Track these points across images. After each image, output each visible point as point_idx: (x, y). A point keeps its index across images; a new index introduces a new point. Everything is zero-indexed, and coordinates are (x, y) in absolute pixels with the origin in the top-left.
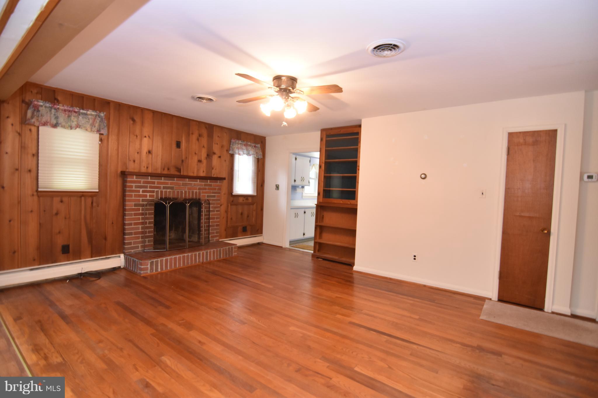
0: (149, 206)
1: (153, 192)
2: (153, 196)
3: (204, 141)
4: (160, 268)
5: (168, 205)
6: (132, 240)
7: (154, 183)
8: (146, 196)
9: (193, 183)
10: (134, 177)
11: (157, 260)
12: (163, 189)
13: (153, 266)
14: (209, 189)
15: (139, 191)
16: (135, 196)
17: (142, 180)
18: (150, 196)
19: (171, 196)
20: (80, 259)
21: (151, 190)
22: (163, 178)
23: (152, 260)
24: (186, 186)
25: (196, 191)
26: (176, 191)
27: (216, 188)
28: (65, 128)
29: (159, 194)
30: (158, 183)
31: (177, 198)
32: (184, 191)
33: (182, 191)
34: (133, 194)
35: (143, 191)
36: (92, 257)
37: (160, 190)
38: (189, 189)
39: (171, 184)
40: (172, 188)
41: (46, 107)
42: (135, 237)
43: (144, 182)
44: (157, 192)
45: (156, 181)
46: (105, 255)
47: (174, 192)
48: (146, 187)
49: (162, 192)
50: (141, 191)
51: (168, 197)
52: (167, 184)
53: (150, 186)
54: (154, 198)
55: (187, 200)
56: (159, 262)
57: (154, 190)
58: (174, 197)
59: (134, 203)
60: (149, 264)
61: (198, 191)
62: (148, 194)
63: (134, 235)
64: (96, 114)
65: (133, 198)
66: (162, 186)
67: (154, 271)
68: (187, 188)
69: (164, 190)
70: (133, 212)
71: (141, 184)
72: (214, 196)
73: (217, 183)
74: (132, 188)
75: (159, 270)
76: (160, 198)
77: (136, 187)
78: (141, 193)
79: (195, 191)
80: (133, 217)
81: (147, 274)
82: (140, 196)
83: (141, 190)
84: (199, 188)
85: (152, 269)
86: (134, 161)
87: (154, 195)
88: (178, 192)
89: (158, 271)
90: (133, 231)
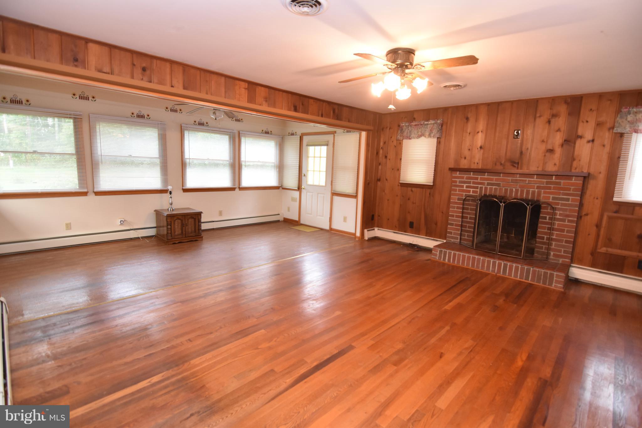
0: (471, 202)
1: (477, 188)
2: (476, 192)
3: (561, 122)
4: (448, 259)
5: (502, 204)
6: (453, 230)
7: (477, 179)
8: (469, 191)
9: (527, 179)
10: (457, 173)
11: (446, 250)
12: (487, 185)
13: (442, 254)
14: (554, 188)
15: (463, 187)
16: (460, 191)
17: (465, 176)
18: (473, 192)
19: (498, 194)
20: (419, 235)
21: (475, 185)
22: (486, 173)
23: (442, 249)
24: (518, 184)
25: (533, 190)
26: (504, 189)
27: (570, 188)
28: (415, 138)
29: (482, 190)
30: (481, 179)
31: (505, 196)
32: (515, 189)
33: (513, 189)
34: (458, 188)
35: (467, 187)
36: (426, 236)
37: (484, 187)
38: (521, 187)
39: (496, 180)
40: (498, 185)
41: (406, 126)
42: (456, 228)
43: (467, 178)
44: (481, 188)
45: (479, 177)
46: (434, 237)
47: (501, 189)
48: (470, 183)
49: (486, 189)
50: (465, 187)
51: (493, 195)
52: (492, 180)
53: (473, 182)
54: (477, 194)
55: (530, 201)
56: (447, 253)
57: (478, 186)
58: (501, 195)
59: (457, 197)
60: (438, 252)
61: (536, 190)
62: (472, 190)
63: (455, 226)
64: (434, 122)
65: (457, 192)
66: (486, 182)
67: (442, 260)
68: (518, 185)
69: (489, 187)
70: (456, 206)
71: (464, 179)
72: (568, 200)
73: (572, 180)
74: (457, 183)
75: (447, 261)
76: (484, 194)
77: (460, 182)
78: (465, 188)
79: (531, 190)
80: (456, 210)
81: (435, 260)
82: (463, 191)
83: (465, 185)
84: (537, 186)
85: (440, 257)
86: (465, 158)
87: (478, 191)
88: (506, 190)
89: (445, 261)
90: (454, 223)
